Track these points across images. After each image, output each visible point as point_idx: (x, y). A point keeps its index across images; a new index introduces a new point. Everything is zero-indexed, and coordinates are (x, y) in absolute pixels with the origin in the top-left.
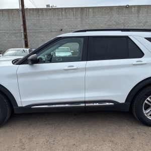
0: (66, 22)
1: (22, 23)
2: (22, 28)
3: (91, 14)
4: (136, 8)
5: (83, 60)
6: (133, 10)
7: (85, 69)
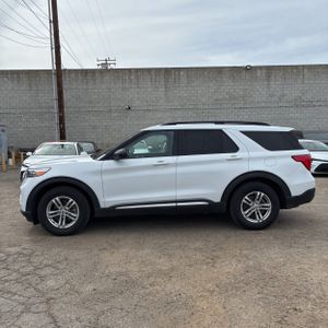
0: (138, 93)
1: (55, 95)
2: (56, 104)
3: (184, 80)
4: (264, 71)
5: (173, 155)
6: (259, 74)
7: (176, 165)
